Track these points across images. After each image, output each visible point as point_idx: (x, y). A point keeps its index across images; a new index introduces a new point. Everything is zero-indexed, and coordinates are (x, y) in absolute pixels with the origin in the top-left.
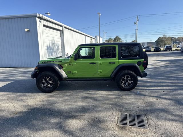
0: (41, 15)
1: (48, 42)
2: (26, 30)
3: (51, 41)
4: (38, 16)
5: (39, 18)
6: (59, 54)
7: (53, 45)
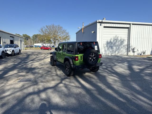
0: (100, 21)
1: (110, 38)
2: (92, 32)
3: (113, 38)
4: (98, 22)
5: (99, 22)
6: (122, 47)
7: (115, 41)
